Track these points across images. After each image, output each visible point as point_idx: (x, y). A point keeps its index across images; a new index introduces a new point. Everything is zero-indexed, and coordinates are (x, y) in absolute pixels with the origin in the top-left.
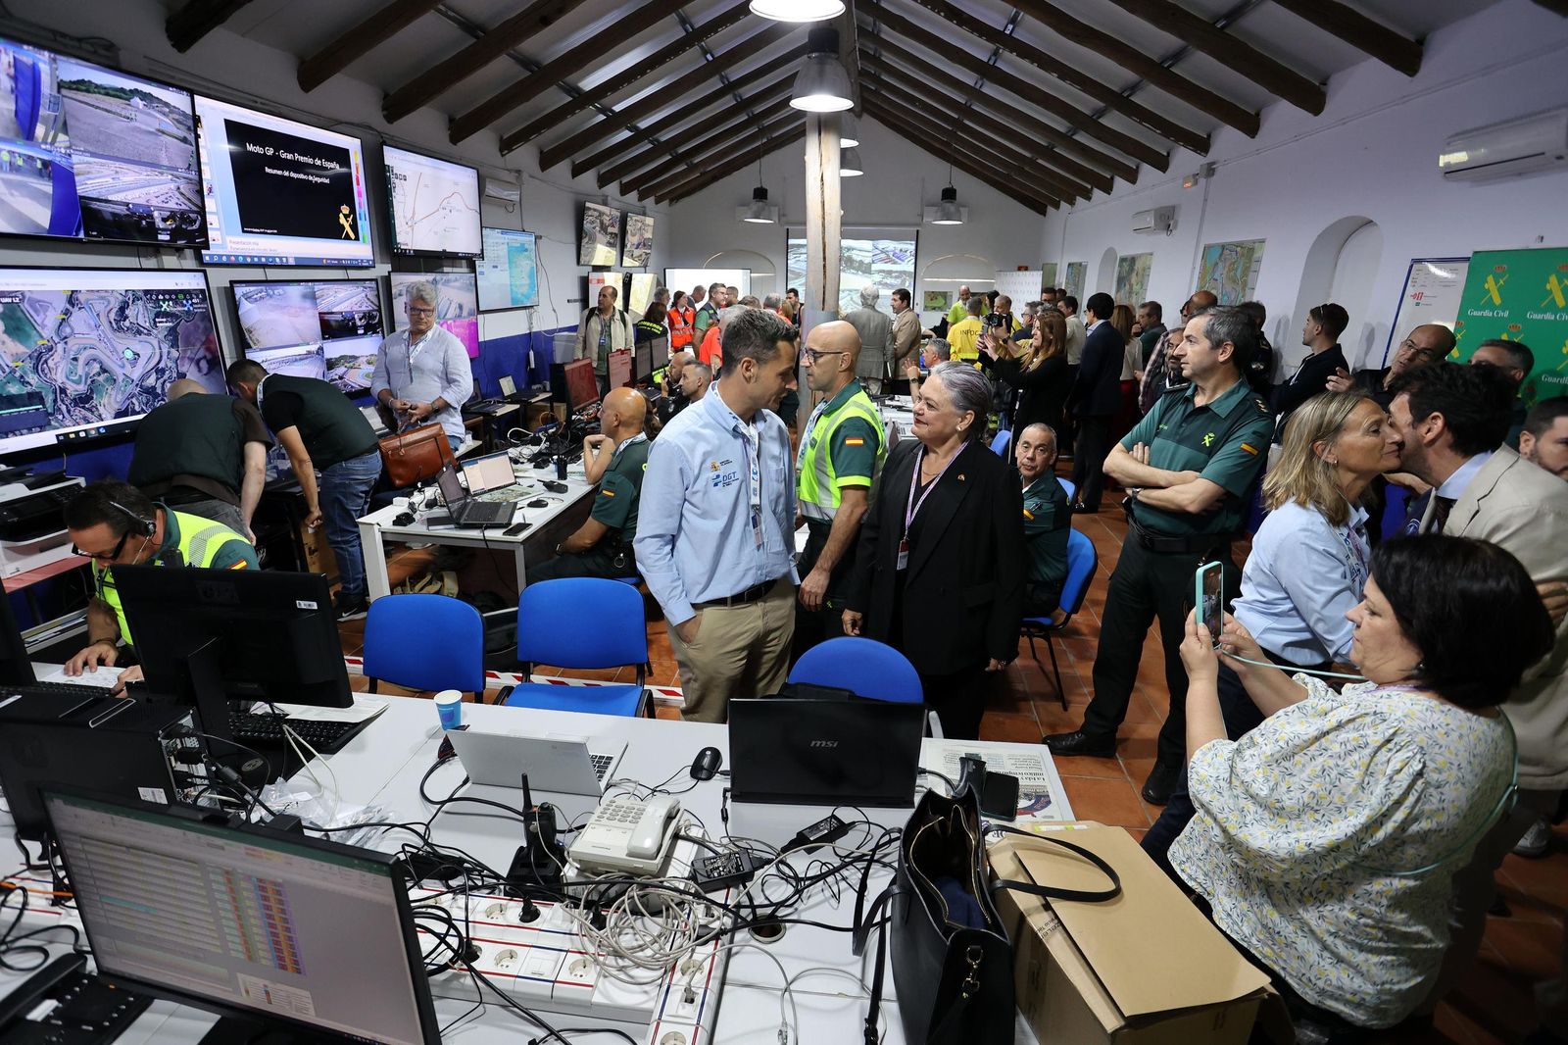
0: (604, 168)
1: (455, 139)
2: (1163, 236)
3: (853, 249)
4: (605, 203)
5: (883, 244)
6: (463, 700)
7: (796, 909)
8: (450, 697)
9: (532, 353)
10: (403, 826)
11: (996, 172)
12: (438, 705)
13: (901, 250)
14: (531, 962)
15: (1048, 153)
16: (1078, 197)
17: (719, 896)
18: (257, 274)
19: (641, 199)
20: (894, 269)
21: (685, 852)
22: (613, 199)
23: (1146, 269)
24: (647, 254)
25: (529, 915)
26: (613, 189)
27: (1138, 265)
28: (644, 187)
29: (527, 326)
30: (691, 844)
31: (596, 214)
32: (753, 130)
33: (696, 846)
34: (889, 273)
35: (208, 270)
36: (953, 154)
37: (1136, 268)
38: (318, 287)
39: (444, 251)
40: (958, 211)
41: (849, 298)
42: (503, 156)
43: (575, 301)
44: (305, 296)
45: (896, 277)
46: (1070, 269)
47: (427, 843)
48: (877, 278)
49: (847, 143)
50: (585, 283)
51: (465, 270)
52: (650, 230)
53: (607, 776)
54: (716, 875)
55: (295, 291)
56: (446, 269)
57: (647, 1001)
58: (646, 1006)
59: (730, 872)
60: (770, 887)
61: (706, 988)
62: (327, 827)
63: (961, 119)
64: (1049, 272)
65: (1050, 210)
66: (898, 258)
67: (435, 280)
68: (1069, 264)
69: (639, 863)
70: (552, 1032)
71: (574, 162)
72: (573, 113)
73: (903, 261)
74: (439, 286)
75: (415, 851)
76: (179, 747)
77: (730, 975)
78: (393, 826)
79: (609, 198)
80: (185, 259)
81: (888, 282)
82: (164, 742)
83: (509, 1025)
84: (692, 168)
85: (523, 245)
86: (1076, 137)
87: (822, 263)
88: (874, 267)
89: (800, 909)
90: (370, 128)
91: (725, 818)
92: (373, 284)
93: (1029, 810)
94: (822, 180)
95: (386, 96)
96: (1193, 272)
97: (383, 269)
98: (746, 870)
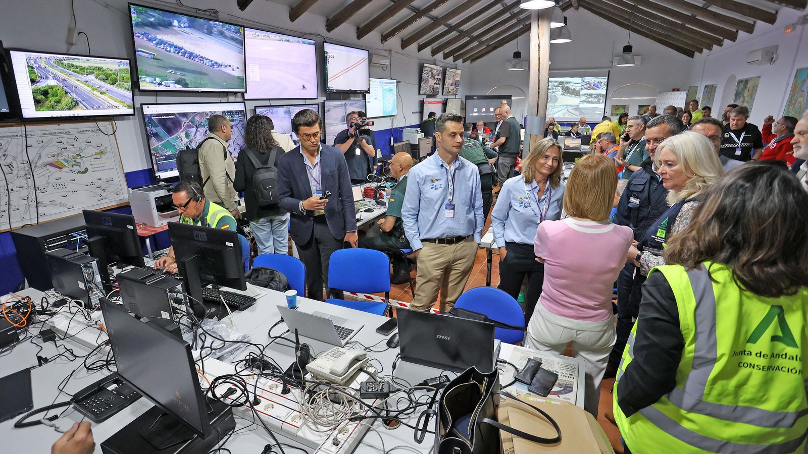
0: (435, 45)
1: (359, 37)
2: (768, 66)
3: (570, 83)
4: (435, 64)
5: (587, 79)
6: (298, 294)
7: (409, 417)
8: (292, 293)
9: (392, 138)
10: (255, 345)
11: (660, 34)
12: (286, 296)
13: (598, 82)
14: (279, 412)
15: (692, 20)
16: (714, 45)
17: (369, 402)
18: (267, 103)
19: (454, 61)
20: (594, 93)
21: (363, 377)
22: (439, 61)
23: (755, 88)
24: (456, 88)
25: (285, 391)
26: (440, 55)
27: (750, 85)
28: (456, 54)
29: (390, 125)
30: (367, 375)
31: (430, 69)
32: (514, 21)
33: (369, 376)
34: (591, 95)
35: (246, 102)
36: (632, 25)
37: (748, 86)
38: (291, 108)
39: (350, 90)
40: (633, 58)
41: (566, 110)
42: (382, 43)
43: (417, 113)
44: (286, 112)
45: (595, 97)
46: (706, 89)
47: (262, 353)
48: (583, 98)
49: (555, 25)
50: (422, 104)
51: (361, 98)
52: (459, 76)
53: (348, 338)
54: (370, 391)
55: (281, 110)
56: (352, 98)
57: (319, 440)
58: (317, 442)
59: (377, 390)
60: (401, 404)
61: (346, 441)
62: (225, 340)
63: (636, 5)
64: (692, 91)
65: (697, 54)
66: (596, 87)
67: (346, 103)
68: (706, 86)
69: (333, 377)
70: (278, 444)
71: (419, 44)
72: (416, 21)
73: (599, 88)
74: (348, 106)
75: (256, 356)
76: (176, 296)
77: (364, 439)
78: (251, 344)
79: (437, 61)
80: (238, 97)
81: (590, 100)
82: (169, 294)
83: (264, 436)
84: (481, 43)
85: (390, 88)
86: (709, 9)
87: (537, 91)
88: (582, 92)
89: (412, 417)
90: (320, 35)
91: (394, 367)
92: (317, 106)
93: (558, 393)
94: (539, 46)
95: (328, 20)
96: (786, 88)
97: (322, 99)
98: (385, 392)
